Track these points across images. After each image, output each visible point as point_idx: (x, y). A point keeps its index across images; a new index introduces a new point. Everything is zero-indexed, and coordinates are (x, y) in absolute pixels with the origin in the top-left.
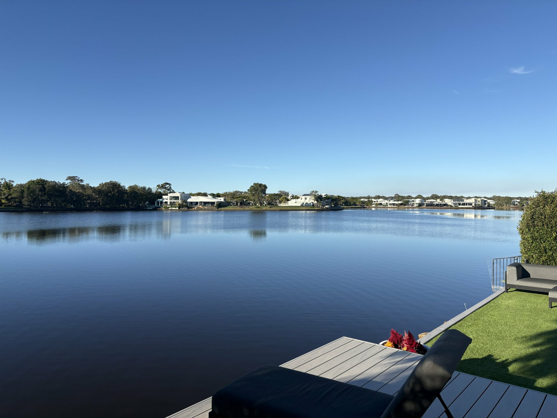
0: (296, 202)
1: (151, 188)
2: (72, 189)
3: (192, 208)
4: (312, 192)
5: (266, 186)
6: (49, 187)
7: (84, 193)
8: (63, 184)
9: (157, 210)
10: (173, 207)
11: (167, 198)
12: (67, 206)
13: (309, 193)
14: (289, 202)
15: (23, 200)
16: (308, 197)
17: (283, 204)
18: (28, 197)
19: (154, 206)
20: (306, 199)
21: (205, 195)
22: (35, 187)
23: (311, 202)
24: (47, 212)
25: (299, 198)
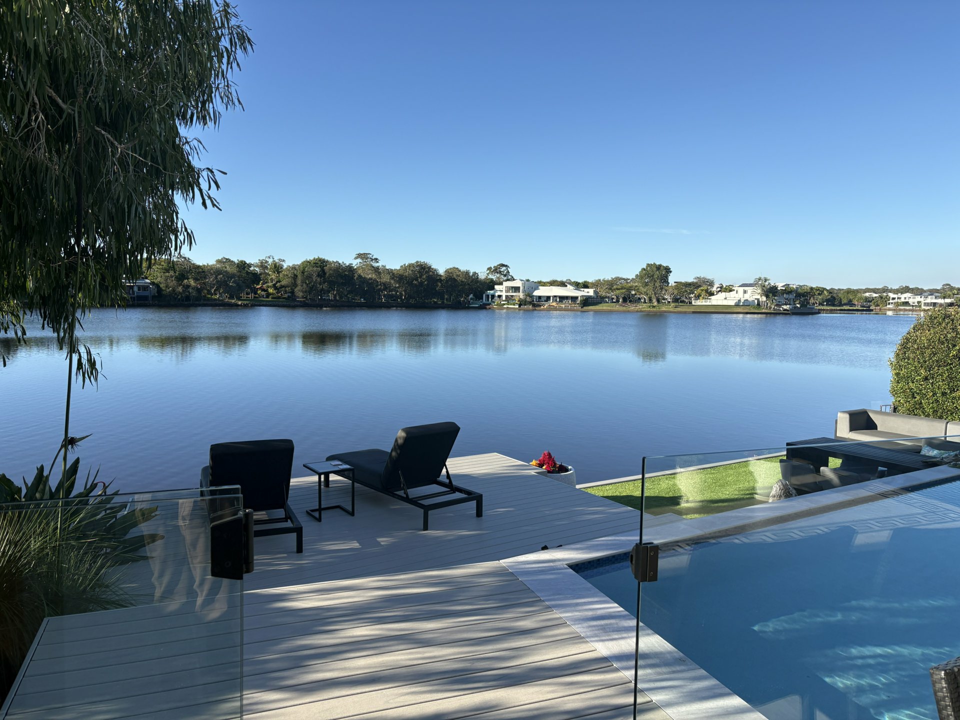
0: (726, 298)
1: (477, 272)
2: (362, 274)
3: (540, 306)
4: (757, 280)
5: (670, 269)
6: (331, 270)
7: (379, 280)
8: (349, 266)
9: (485, 308)
10: (511, 305)
11: (501, 290)
12: (355, 299)
13: (752, 282)
14: (712, 297)
15: (296, 290)
16: (750, 290)
17: (702, 302)
18: (302, 286)
19: (481, 302)
20: (745, 292)
21: (563, 284)
22: (312, 271)
23: (755, 299)
24: (328, 308)
25: (734, 290)
